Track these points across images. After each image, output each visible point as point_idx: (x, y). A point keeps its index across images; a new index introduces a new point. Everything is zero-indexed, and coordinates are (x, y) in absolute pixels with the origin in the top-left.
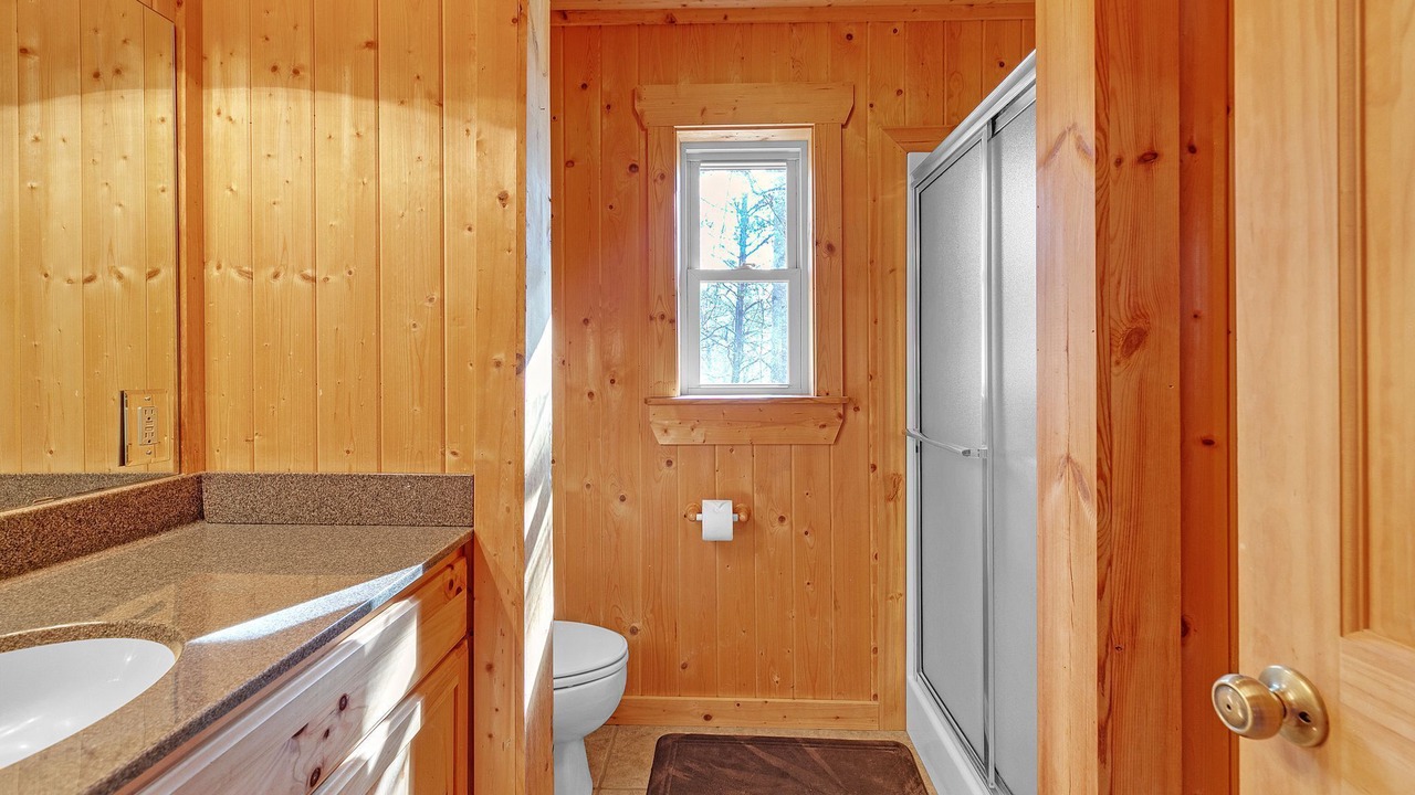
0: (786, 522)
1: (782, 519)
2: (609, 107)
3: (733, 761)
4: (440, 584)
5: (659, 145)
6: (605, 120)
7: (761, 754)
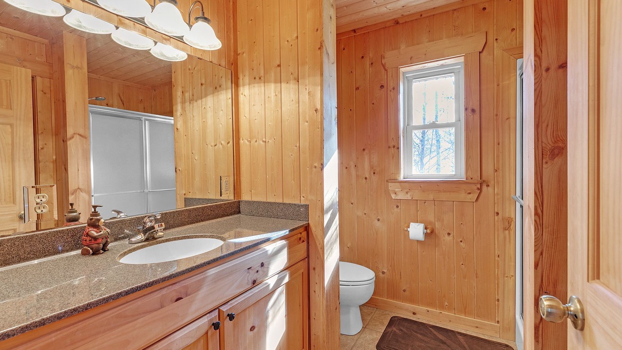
0: (451, 236)
1: (449, 234)
2: (372, 64)
3: (422, 332)
4: (296, 238)
5: (392, 76)
6: (371, 69)
7: (435, 333)
